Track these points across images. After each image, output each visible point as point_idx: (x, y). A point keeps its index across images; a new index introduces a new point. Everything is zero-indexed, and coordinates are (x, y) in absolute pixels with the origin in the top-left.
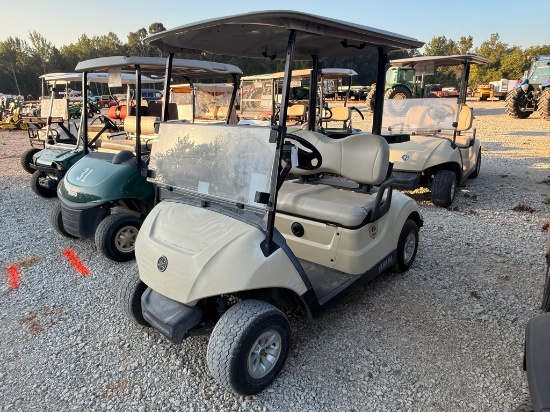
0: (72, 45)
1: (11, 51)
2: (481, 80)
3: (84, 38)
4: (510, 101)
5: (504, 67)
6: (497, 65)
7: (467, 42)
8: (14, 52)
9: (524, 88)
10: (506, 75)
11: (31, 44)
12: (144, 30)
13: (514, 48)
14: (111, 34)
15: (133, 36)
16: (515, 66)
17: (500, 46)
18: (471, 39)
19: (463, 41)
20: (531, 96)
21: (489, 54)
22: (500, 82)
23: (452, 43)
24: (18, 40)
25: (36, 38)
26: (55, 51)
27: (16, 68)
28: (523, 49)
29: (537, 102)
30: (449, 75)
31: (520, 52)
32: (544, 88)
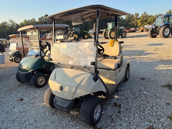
0: (22, 23)
1: (4, 25)
2: (142, 25)
3: (25, 20)
4: (149, 32)
5: (148, 21)
6: (146, 21)
7: (137, 15)
8: (5, 26)
9: (154, 27)
10: (149, 24)
11: (10, 23)
12: (43, 17)
13: (151, 16)
14: (33, 19)
15: (39, 19)
16: (151, 21)
17: (147, 15)
18: (138, 14)
19: (136, 14)
20: (156, 30)
21: (144, 18)
22: (147, 26)
23: (133, 15)
24: (6, 22)
25: (11, 21)
26: (17, 24)
27: (6, 30)
28: (154, 16)
29: (159, 32)
30: (133, 25)
31: (153, 17)
32: (161, 27)
